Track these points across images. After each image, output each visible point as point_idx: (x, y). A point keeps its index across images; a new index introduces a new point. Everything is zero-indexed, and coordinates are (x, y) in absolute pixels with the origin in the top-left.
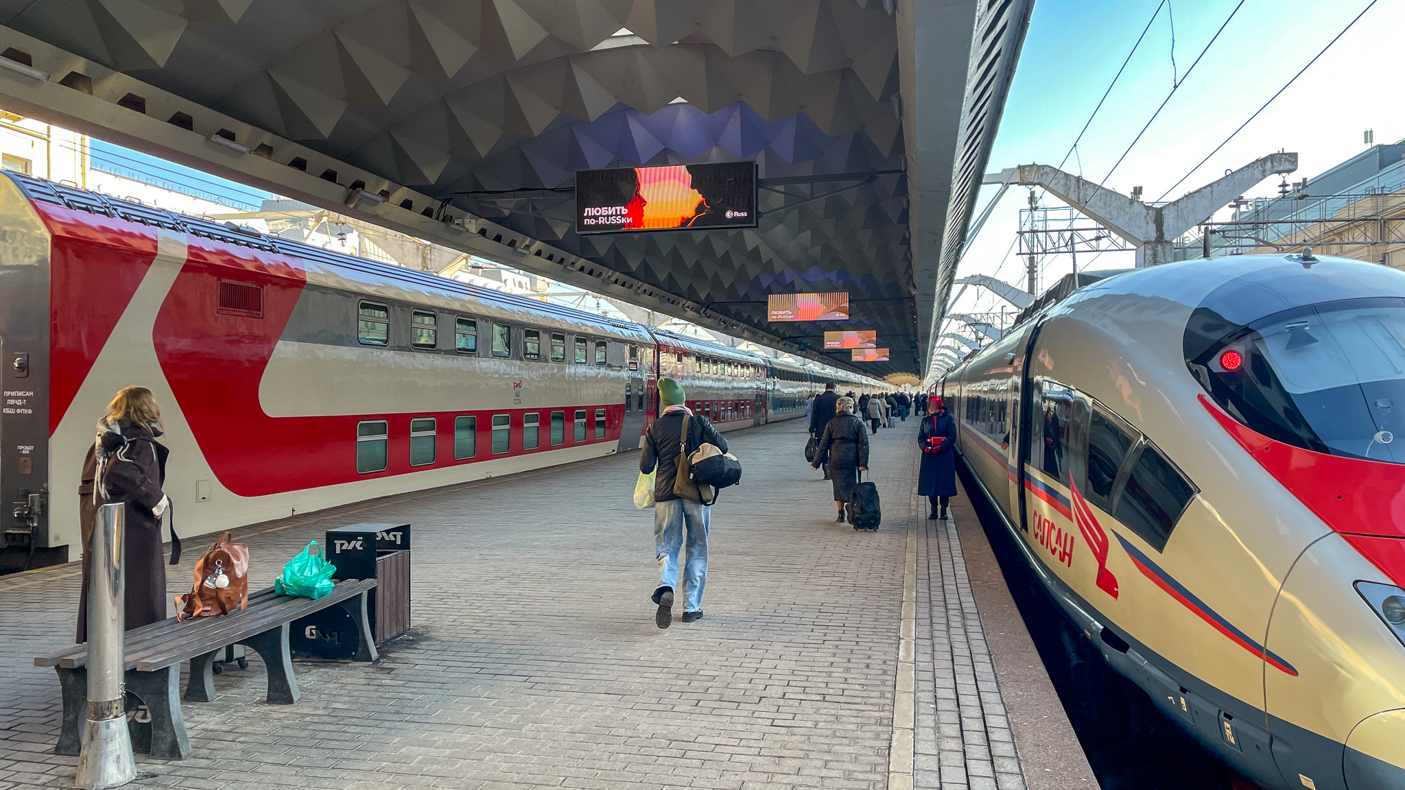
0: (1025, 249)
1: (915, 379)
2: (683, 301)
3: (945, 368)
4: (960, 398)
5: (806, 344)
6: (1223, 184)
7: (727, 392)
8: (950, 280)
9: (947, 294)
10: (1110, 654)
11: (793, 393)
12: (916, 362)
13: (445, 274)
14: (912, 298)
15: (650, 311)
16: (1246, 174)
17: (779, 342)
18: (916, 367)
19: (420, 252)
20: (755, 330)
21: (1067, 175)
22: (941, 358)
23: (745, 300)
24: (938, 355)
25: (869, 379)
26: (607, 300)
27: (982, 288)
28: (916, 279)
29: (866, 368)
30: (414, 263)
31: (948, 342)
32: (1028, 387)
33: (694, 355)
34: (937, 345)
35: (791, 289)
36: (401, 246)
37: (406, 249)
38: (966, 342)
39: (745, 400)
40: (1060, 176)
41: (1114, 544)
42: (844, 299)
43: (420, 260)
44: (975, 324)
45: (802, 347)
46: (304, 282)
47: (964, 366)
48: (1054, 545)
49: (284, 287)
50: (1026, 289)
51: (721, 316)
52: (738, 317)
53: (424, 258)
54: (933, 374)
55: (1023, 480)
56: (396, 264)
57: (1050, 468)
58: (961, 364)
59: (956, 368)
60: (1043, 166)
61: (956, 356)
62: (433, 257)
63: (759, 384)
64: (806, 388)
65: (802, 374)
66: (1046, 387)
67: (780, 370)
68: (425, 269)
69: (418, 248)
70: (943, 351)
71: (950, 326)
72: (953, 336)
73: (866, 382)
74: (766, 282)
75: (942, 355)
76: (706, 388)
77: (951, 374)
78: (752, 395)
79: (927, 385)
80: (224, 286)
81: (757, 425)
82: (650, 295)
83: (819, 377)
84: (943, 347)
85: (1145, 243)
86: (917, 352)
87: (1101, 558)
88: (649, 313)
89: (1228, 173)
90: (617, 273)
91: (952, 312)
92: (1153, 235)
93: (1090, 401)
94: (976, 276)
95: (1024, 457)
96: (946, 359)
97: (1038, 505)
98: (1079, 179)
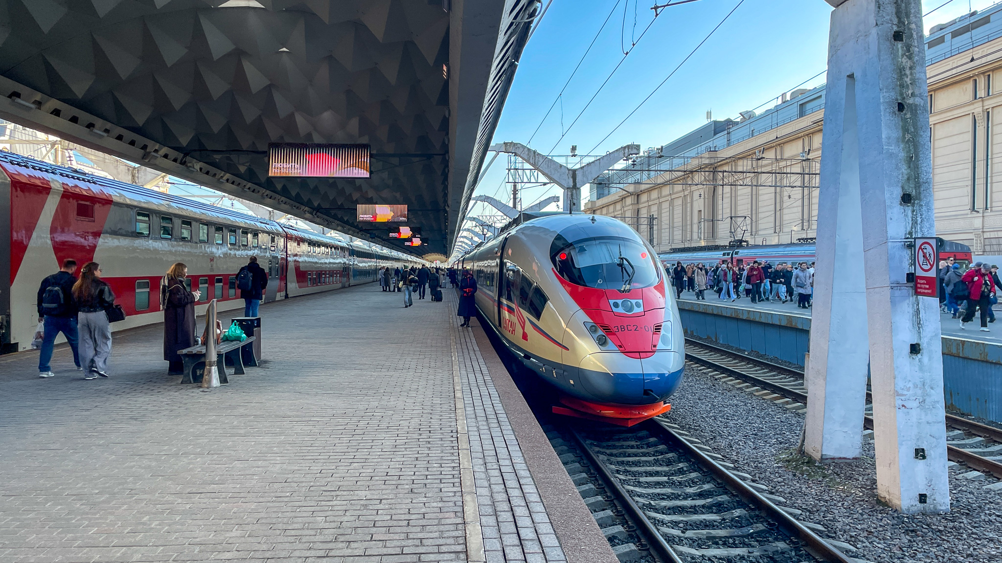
0: (511, 180)
1: (443, 258)
2: (303, 207)
3: (463, 250)
4: (473, 271)
5: (375, 234)
6: (605, 158)
7: (327, 265)
8: (469, 199)
9: (466, 209)
10: (526, 362)
11: (365, 266)
12: (445, 247)
13: (148, 187)
14: (446, 212)
15: (270, 209)
16: (616, 154)
17: (358, 233)
18: (445, 250)
19: (130, 172)
20: (345, 225)
21: (529, 149)
22: (460, 244)
23: (341, 208)
24: (459, 242)
25: (412, 257)
26: (239, 201)
27: (486, 204)
28: (449, 202)
29: (412, 250)
30: (127, 179)
31: (465, 234)
32: (502, 265)
33: (307, 241)
34: (459, 236)
35: (371, 201)
36: (116, 167)
37: (119, 170)
38: (476, 234)
39: (337, 271)
40: (526, 150)
41: (527, 322)
42: (404, 208)
43: (130, 177)
44: (483, 225)
45: (372, 236)
46: (112, 201)
47: (475, 251)
48: (510, 328)
49: (103, 204)
50: (511, 205)
51: (325, 217)
52: (335, 217)
53: (133, 176)
54: (456, 255)
55: (500, 304)
56: (112, 178)
57: (509, 298)
58: (473, 250)
59: (471, 252)
60: (517, 143)
61: (470, 243)
62: (139, 175)
63: (345, 260)
64: (373, 264)
65: (371, 254)
66: (508, 264)
67: (357, 251)
68: (134, 184)
69: (129, 170)
70: (462, 239)
71: (467, 224)
72: (468, 230)
73: (410, 260)
74: (356, 196)
75: (461, 242)
76: (313, 263)
77: (468, 256)
78: (340, 268)
79: (451, 262)
80: (79, 205)
81: (344, 287)
82: (270, 198)
83: (382, 256)
84: (462, 237)
85: (568, 188)
86: (447, 241)
87: (523, 328)
88: (270, 212)
89: (608, 153)
90: (250, 184)
91: (468, 216)
92: (571, 184)
93: (521, 270)
94: (482, 196)
95: (500, 296)
96: (463, 245)
97: (505, 313)
98: (535, 152)
